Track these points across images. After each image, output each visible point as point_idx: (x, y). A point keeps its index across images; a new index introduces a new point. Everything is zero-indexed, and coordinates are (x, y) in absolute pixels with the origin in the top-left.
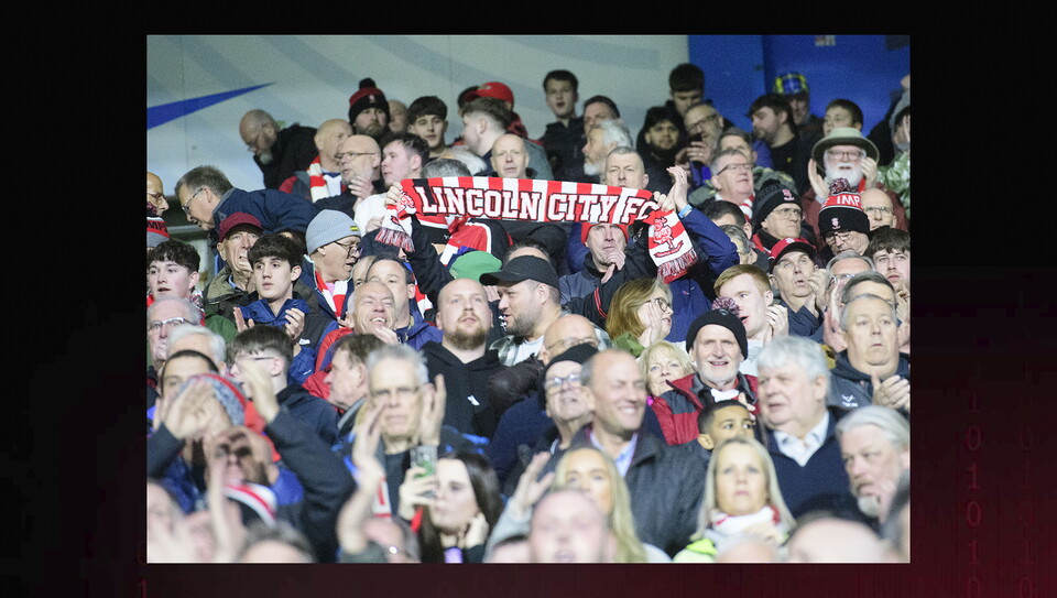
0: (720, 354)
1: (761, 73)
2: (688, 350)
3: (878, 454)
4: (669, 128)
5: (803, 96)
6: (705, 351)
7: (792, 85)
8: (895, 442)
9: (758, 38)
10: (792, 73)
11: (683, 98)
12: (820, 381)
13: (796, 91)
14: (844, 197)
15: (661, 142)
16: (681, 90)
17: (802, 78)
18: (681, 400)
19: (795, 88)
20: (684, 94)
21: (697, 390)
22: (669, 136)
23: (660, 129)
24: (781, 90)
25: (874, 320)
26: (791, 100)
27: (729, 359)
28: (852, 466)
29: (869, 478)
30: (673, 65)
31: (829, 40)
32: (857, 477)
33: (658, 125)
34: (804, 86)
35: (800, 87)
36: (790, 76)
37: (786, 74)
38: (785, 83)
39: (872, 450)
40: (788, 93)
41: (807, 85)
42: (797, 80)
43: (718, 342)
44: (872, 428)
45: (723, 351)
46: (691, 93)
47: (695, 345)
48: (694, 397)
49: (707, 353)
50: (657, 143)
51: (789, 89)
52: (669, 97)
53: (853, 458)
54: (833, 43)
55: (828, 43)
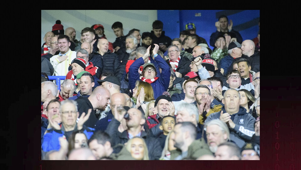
0: (165, 108)
1: (179, 24)
2: (155, 107)
3: (217, 134)
4: (149, 39)
5: (193, 30)
6: (160, 107)
7: (190, 27)
8: (223, 131)
9: (177, 11)
10: (191, 23)
11: (157, 31)
12: (194, 116)
13: (191, 28)
14: (208, 60)
15: (147, 43)
16: (156, 29)
17: (193, 25)
18: (153, 121)
19: (191, 27)
20: (157, 30)
21: (158, 118)
22: (149, 42)
23: (146, 39)
24: (187, 28)
25: (232, 96)
26: (190, 31)
27: (167, 109)
28: (209, 136)
29: (214, 140)
30: (154, 21)
31: (199, 15)
32: (210, 140)
33: (146, 38)
34: (194, 27)
35: (192, 27)
36: (190, 24)
37: (189, 23)
38: (188, 26)
39: (215, 133)
40: (189, 29)
41: (195, 27)
42: (192, 25)
43: (164, 104)
44: (216, 126)
45: (166, 107)
46: (159, 30)
47: (157, 105)
48: (157, 120)
49: (161, 107)
50: (146, 44)
51: (189, 28)
52: (152, 30)
53: (209, 134)
54: (200, 16)
55: (199, 16)
